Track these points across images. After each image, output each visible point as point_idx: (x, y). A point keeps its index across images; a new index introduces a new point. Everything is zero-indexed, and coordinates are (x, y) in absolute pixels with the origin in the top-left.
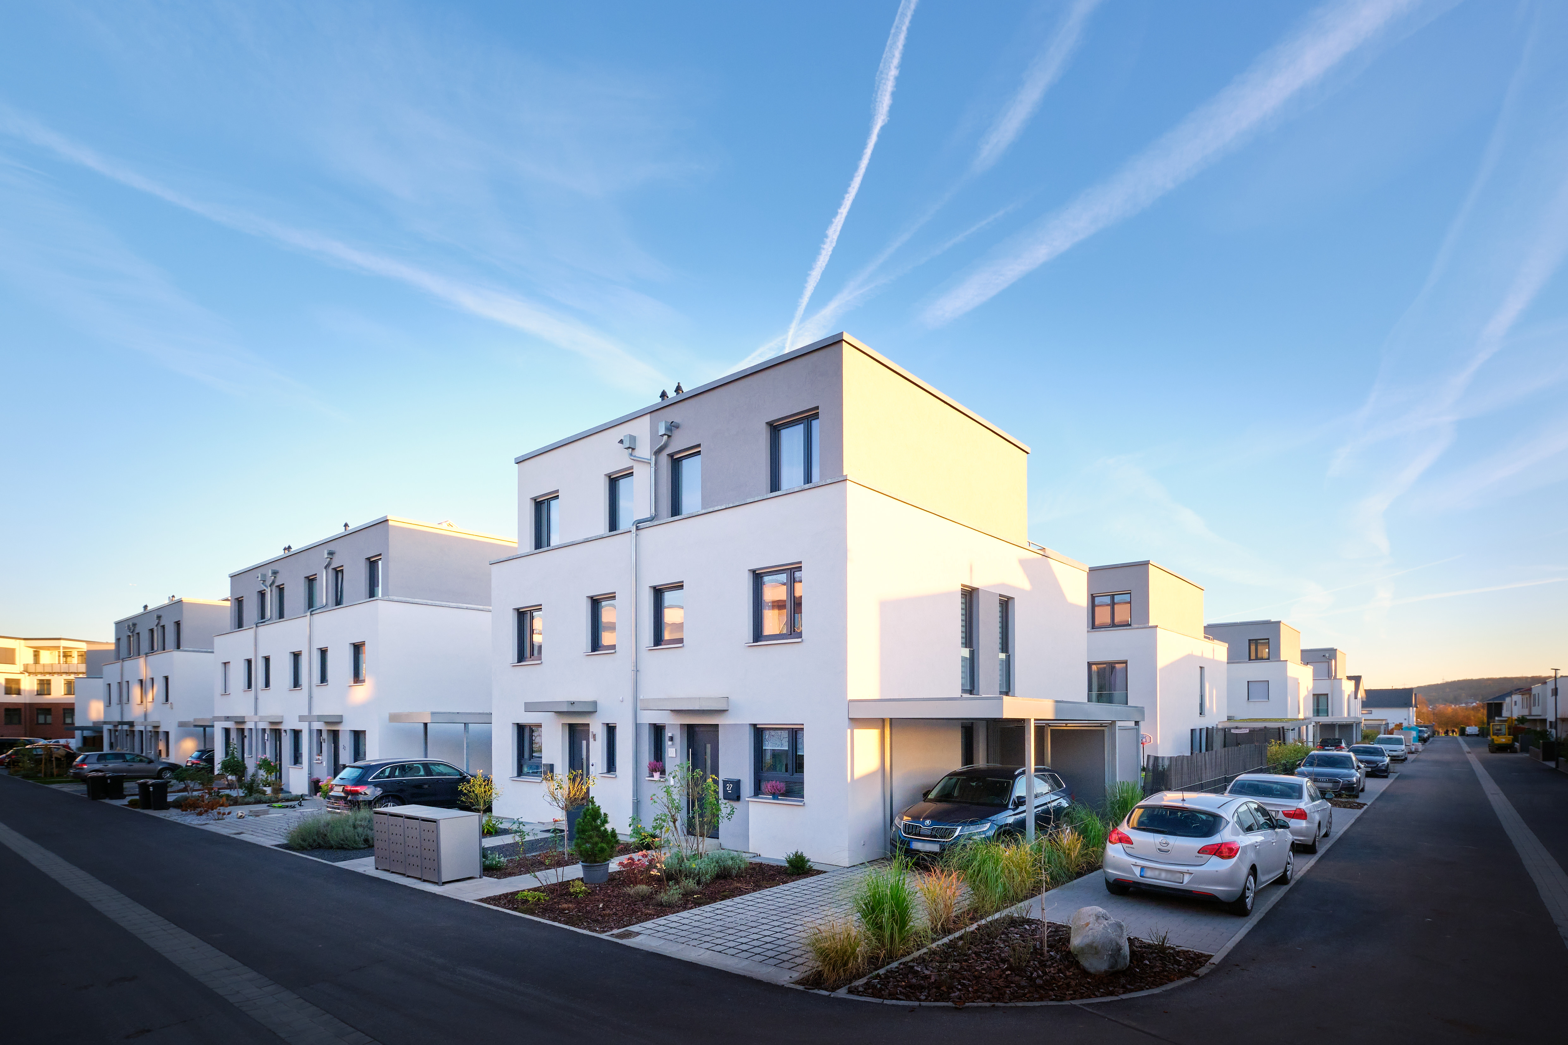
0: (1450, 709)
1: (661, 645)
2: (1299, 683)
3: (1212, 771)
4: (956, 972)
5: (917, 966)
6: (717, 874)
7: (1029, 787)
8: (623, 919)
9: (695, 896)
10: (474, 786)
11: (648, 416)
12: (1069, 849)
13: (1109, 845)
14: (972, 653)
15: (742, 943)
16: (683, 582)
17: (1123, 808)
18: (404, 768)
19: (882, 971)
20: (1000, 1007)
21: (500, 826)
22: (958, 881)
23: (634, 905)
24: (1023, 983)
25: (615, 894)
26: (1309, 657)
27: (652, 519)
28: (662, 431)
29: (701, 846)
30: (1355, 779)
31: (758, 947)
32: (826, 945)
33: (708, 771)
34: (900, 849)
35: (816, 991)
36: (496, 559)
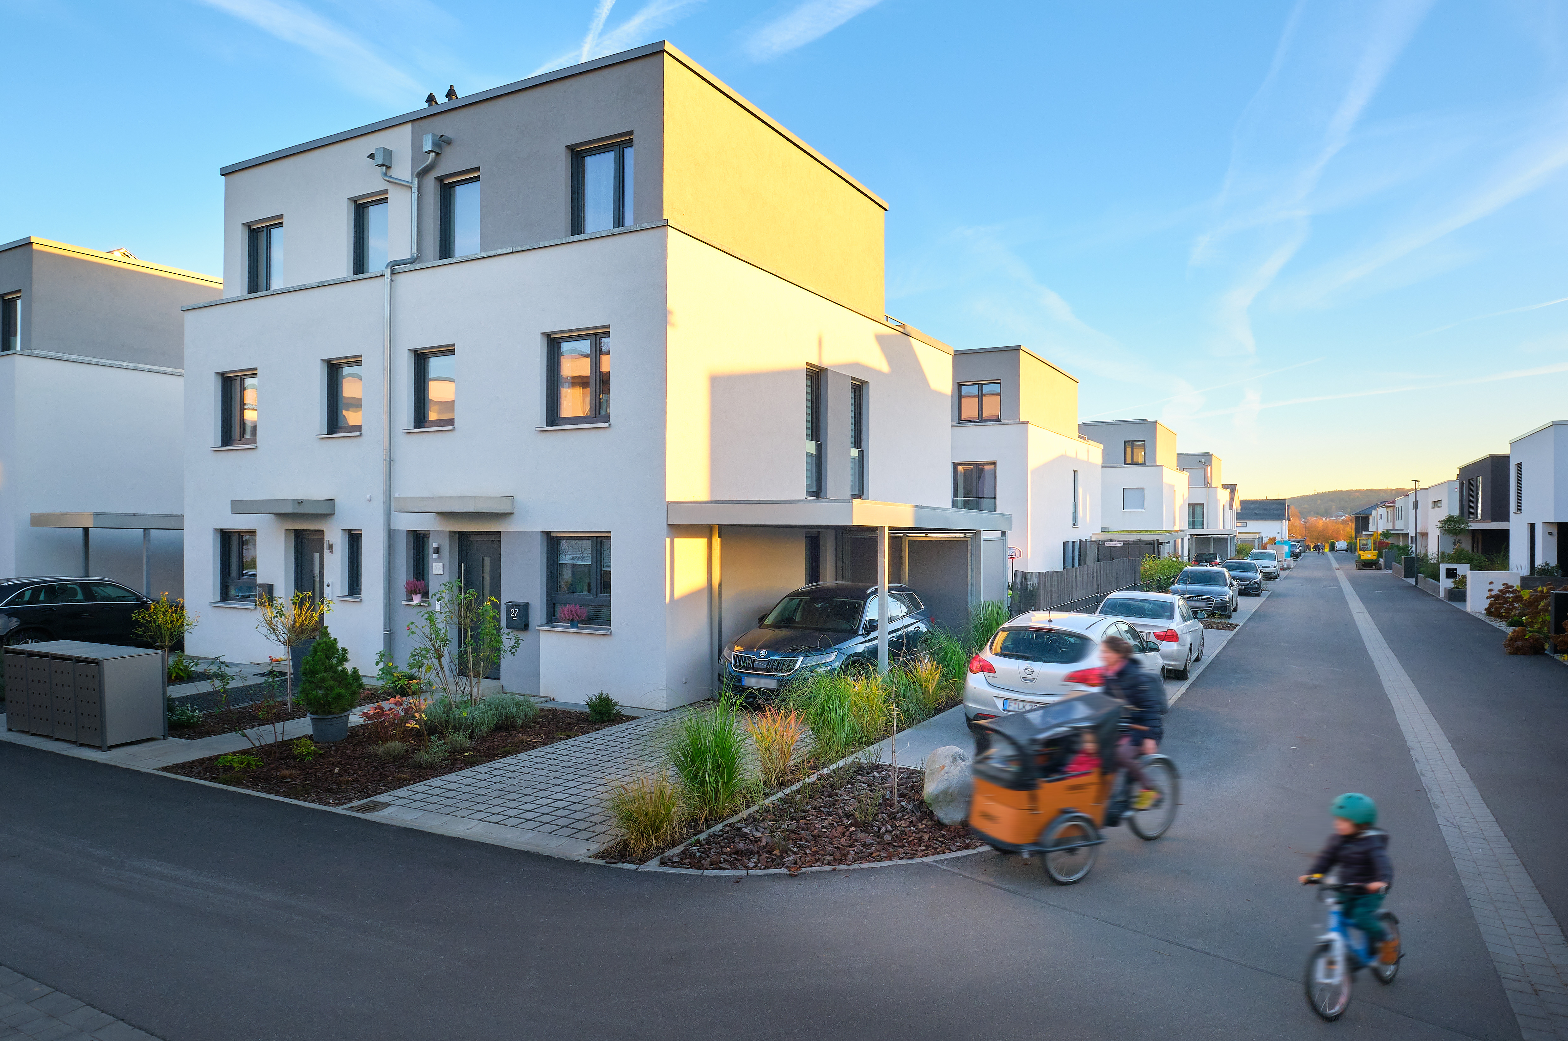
0: (1321, 522)
1: (424, 427)
2: (1175, 491)
3: (1083, 589)
4: (793, 832)
5: (745, 827)
6: (497, 724)
7: (882, 608)
8: (367, 786)
9: (466, 754)
10: (156, 614)
11: (410, 125)
12: (926, 681)
13: (970, 674)
14: (819, 448)
15: (527, 811)
16: (454, 345)
17: (986, 633)
18: (54, 590)
19: (702, 837)
20: (842, 870)
21: (195, 669)
22: (797, 723)
23: (383, 768)
24: (870, 840)
25: (356, 755)
26: (1186, 461)
27: (413, 261)
28: (428, 147)
29: (475, 690)
30: (1227, 598)
31: (547, 814)
32: (634, 807)
33: (487, 591)
34: (727, 686)
35: (620, 865)
36: (191, 304)
